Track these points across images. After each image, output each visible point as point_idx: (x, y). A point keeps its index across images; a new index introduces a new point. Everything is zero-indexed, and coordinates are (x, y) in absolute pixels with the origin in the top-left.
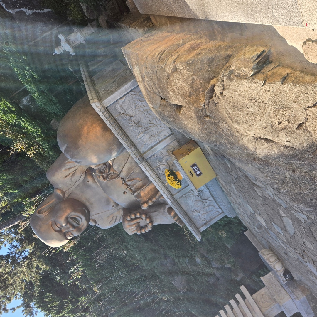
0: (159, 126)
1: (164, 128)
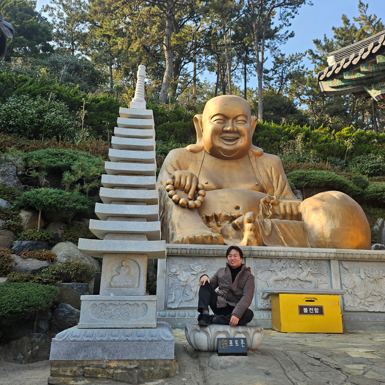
0: (362, 301)
1: (357, 305)
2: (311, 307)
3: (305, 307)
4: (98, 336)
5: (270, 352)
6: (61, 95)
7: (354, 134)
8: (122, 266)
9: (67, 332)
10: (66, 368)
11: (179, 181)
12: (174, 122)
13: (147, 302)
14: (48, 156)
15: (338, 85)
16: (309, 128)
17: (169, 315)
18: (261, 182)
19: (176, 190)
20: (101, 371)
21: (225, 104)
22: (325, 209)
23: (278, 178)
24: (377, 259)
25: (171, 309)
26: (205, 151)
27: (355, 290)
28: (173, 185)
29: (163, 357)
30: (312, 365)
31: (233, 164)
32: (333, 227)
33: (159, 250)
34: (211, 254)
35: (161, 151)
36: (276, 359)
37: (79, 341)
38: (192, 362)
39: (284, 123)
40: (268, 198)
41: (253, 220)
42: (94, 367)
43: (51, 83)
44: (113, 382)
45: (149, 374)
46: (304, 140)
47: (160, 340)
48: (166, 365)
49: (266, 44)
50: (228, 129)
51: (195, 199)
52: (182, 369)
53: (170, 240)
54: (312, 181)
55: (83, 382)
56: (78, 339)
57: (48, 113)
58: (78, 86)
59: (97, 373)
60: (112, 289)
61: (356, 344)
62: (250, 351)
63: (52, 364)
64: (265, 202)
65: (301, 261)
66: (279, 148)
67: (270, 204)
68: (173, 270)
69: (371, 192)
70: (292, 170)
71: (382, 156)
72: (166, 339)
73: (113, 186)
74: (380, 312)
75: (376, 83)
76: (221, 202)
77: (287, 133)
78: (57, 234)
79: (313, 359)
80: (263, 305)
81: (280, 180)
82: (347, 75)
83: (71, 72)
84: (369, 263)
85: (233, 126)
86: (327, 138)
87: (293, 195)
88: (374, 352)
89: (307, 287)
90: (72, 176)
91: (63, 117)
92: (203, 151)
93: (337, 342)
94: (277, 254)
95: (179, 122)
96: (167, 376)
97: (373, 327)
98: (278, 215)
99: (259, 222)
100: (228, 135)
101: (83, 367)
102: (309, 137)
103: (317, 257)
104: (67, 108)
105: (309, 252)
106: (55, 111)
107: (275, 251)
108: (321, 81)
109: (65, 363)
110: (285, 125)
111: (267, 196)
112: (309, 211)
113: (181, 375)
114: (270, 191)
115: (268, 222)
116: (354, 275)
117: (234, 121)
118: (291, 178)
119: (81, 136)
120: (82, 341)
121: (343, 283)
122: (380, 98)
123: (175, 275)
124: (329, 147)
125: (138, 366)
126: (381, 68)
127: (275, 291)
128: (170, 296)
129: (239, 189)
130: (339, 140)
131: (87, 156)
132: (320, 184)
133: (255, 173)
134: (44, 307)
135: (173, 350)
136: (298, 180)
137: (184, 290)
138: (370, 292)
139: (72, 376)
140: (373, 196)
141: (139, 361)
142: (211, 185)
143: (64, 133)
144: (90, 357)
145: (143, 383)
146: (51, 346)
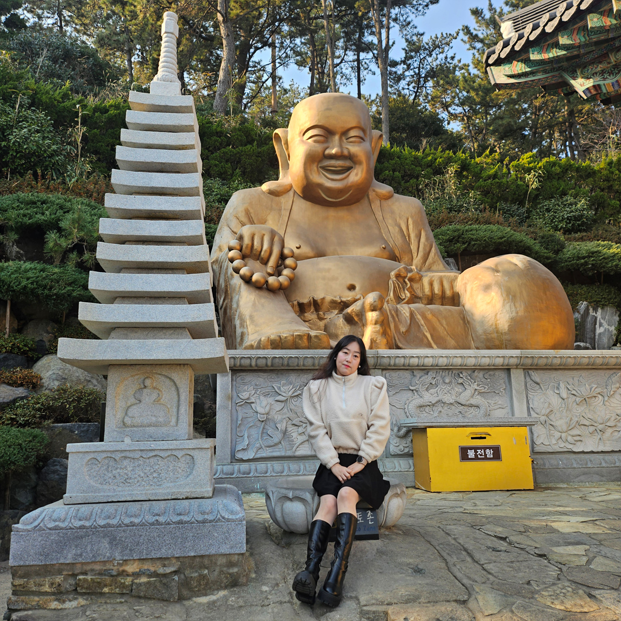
0: (564, 435)
1: (554, 442)
2: (481, 448)
3: (471, 448)
4: (100, 516)
5: (418, 529)
6: (39, 99)
7: (540, 164)
8: (145, 387)
9: (42, 512)
10: (42, 579)
11: (250, 243)
12: (241, 148)
13: (193, 451)
14: (18, 206)
15: (520, 72)
16: (467, 155)
17: (239, 471)
18: (391, 244)
19: (246, 260)
20: (108, 582)
21: (327, 107)
22: (499, 285)
23: (419, 237)
24: (587, 365)
25: (242, 461)
26: (295, 192)
27: (552, 417)
28: (241, 250)
29: (225, 549)
30: (494, 550)
31: (342, 213)
32: (514, 314)
33: (213, 356)
34: (309, 366)
35: (219, 196)
36: (429, 542)
37: (66, 529)
38: (279, 555)
39: (426, 148)
40: (403, 270)
41: (379, 306)
42: (95, 575)
43: (19, 77)
44: (131, 600)
45: (199, 581)
46: (459, 175)
47: (219, 519)
48: (231, 564)
49: (394, 16)
50: (334, 151)
51: (279, 274)
52: (260, 568)
53: (238, 345)
54: (473, 243)
55: (74, 604)
56: (61, 525)
57: (16, 130)
58: (68, 83)
59: (101, 585)
60: (128, 429)
61: (561, 509)
62: (382, 531)
63: (15, 572)
64: (398, 276)
65: (461, 373)
66: (418, 190)
67: (406, 280)
68: (245, 395)
69: (569, 258)
70: (439, 226)
71: (586, 200)
72: (230, 517)
73: (122, 240)
74: (592, 452)
75: (584, 66)
76: (324, 278)
77: (430, 165)
78: (41, 340)
79: (495, 539)
80: (399, 448)
81: (423, 239)
82: (536, 53)
83: (57, 61)
84: (575, 371)
85: (341, 146)
86: (496, 172)
87: (444, 265)
88: (596, 522)
89: (472, 415)
90: (63, 239)
91: (44, 138)
92: (291, 193)
93: (528, 506)
94: (421, 361)
95: (249, 146)
96: (234, 583)
97: (582, 478)
98: (420, 298)
99: (390, 310)
100: (333, 162)
101: (74, 575)
102: (467, 170)
103: (488, 365)
104: (50, 122)
105: (475, 357)
106: (29, 126)
107: (417, 357)
108: (490, 65)
109: (39, 570)
110: (427, 150)
111: (402, 266)
112: (472, 289)
113: (260, 580)
114: (406, 258)
115: (405, 310)
116: (550, 392)
117: (344, 138)
118: (439, 239)
119: (78, 172)
120: (71, 528)
121: (531, 406)
122: (590, 92)
123: (248, 403)
124: (500, 185)
125: (179, 568)
126: (595, 38)
127: (419, 424)
128: (241, 438)
129: (355, 255)
130: (516, 175)
131: (89, 205)
132: (486, 246)
133: (380, 229)
134: (20, 466)
135: (244, 536)
136: (450, 241)
137: (264, 428)
138: (576, 419)
139: (53, 594)
140: (572, 265)
141: (181, 560)
142: (306, 250)
143: (47, 166)
144: (87, 557)
145: (189, 599)
146: (12, 540)
